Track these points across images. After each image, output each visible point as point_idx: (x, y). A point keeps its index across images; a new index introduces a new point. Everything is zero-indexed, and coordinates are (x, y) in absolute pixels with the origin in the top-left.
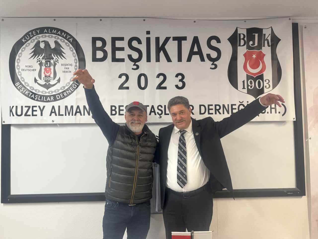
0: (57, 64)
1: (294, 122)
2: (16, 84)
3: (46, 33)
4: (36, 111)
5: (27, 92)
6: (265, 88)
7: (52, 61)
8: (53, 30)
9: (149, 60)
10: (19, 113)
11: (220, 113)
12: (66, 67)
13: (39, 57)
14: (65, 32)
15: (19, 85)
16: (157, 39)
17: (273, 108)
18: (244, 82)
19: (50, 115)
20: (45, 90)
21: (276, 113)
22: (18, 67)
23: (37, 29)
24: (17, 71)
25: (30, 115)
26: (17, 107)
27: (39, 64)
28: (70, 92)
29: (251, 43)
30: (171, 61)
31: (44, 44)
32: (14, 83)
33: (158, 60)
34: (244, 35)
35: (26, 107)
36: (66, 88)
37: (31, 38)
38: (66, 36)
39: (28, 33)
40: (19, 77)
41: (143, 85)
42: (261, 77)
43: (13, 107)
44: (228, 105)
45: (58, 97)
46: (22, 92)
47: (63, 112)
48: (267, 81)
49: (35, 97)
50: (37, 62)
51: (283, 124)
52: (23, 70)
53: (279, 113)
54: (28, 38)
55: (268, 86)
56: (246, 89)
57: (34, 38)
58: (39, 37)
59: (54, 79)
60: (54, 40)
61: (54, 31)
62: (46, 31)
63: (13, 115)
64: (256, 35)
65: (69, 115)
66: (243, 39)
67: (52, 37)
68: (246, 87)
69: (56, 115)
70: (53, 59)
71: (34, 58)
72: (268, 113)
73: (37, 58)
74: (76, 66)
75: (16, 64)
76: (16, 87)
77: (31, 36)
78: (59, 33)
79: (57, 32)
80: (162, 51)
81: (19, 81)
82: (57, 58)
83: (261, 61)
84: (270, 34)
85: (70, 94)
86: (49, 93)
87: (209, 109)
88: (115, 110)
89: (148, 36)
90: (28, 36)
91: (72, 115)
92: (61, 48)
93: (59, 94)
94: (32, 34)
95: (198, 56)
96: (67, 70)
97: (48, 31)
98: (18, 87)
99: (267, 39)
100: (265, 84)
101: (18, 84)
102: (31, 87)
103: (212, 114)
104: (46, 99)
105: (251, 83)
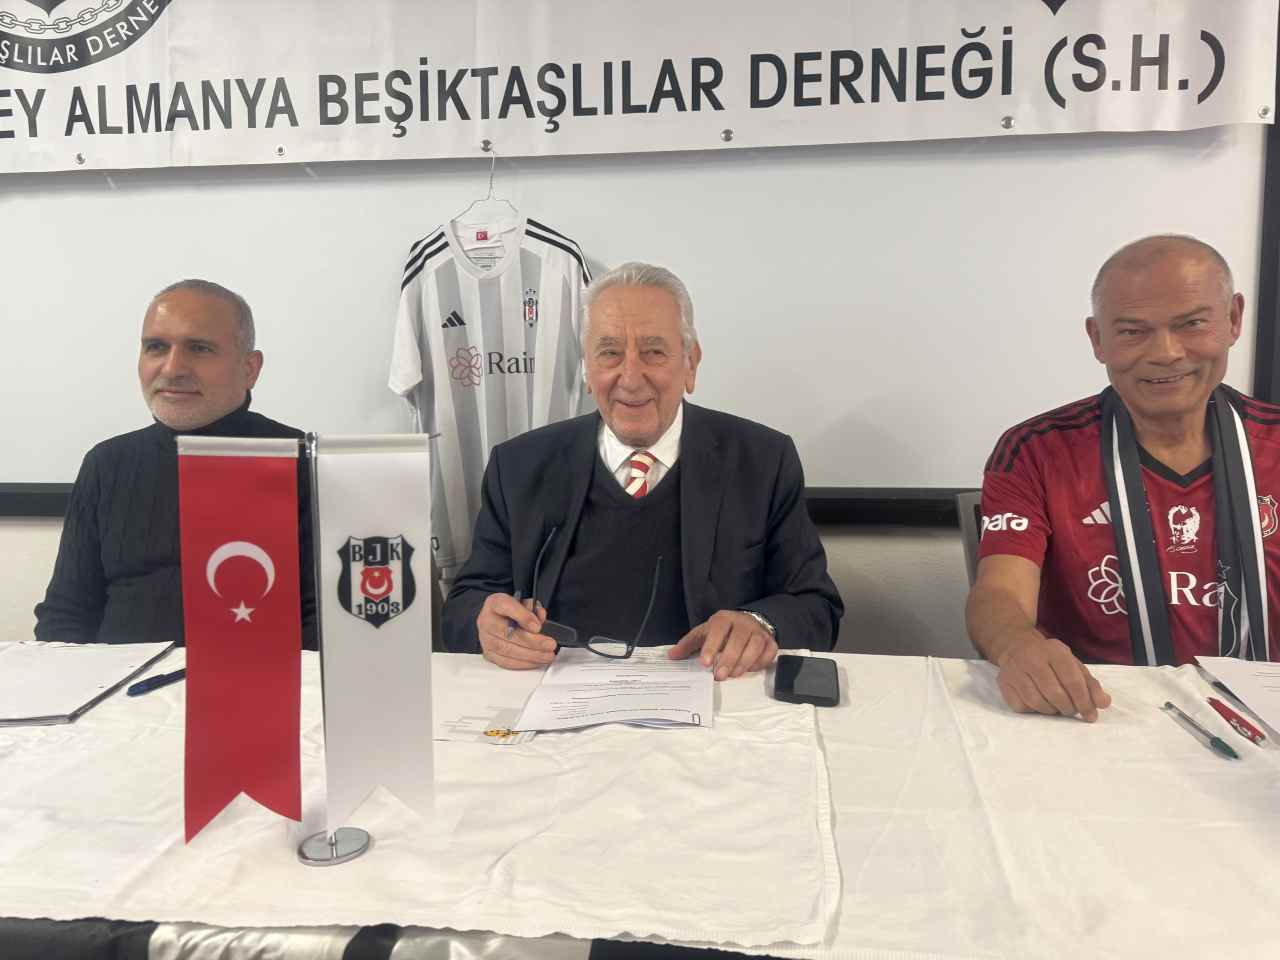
1: (1267, 130)
4: (9, 112)
11: (857, 98)
17: (1150, 62)
19: (69, 132)
20: (39, 13)
28: (145, 18)
44: (903, 52)
45: (95, 45)
53: (1183, 84)
65: (145, 129)
69: (91, 130)
85: (145, 27)
86: (55, 26)
87: (801, 79)
88: (338, 99)
91: (158, 129)
93: (98, 30)
103: (816, 102)
104: (46, 57)
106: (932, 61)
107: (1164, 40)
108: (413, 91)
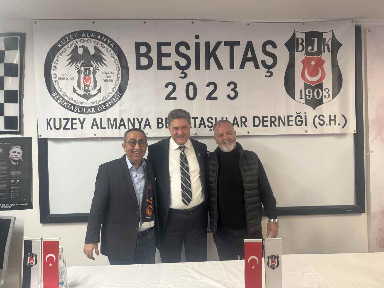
0: (96, 72)
1: (355, 134)
2: (53, 95)
3: (84, 37)
4: (76, 124)
5: (65, 103)
6: (324, 98)
7: (92, 69)
8: (92, 34)
9: (198, 67)
10: (58, 126)
11: (275, 126)
12: (107, 75)
13: (77, 64)
14: (105, 36)
15: (56, 96)
16: (207, 44)
17: (332, 120)
18: (301, 91)
19: (92, 128)
20: (85, 100)
21: (335, 125)
22: (55, 76)
23: (75, 33)
24: (53, 80)
25: (69, 129)
26: (55, 119)
27: (77, 72)
28: (113, 103)
29: (310, 48)
30: (222, 68)
31: (83, 50)
32: (51, 94)
33: (208, 67)
34: (302, 39)
35: (64, 119)
36: (108, 98)
37: (67, 43)
38: (107, 41)
39: (64, 38)
40: (56, 87)
41: (191, 95)
42: (320, 86)
43: (51, 119)
44: (284, 117)
45: (100, 108)
46: (60, 103)
47: (105, 125)
48: (327, 90)
49: (74, 108)
50: (75, 69)
51: (343, 137)
52: (60, 79)
53: (339, 124)
54: (64, 43)
55: (327, 96)
56: (304, 99)
57: (71, 42)
58: (77, 42)
59: (94, 89)
60: (93, 45)
61: (94, 35)
62: (84, 35)
63: (51, 129)
64: (316, 39)
65: (112, 128)
66: (302, 44)
67: (91, 42)
68: (303, 97)
69: (98, 128)
70: (92, 66)
71: (71, 66)
72: (327, 125)
73: (75, 65)
74: (118, 74)
75: (52, 72)
77: (68, 41)
78: (99, 37)
79: (97, 36)
80: (212, 57)
81: (56, 90)
82: (96, 65)
83: (320, 68)
84: (330, 39)
85: (113, 105)
86: (89, 103)
87: (264, 121)
88: (161, 123)
89: (197, 40)
90: (65, 40)
91: (116, 128)
92: (102, 55)
93: (101, 105)
94: (69, 38)
95: (252, 62)
96: (108, 79)
97: (86, 35)
98: (55, 98)
99: (328, 43)
100: (325, 93)
101: (55, 94)
102: (69, 98)
103: (267, 126)
104: (86, 110)
105: (309, 92)
106: (291, 118)
107: (335, 116)
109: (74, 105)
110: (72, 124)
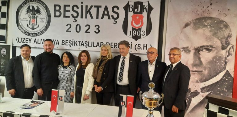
0: (37, 18)
3: (33, 2)
6: (141, 35)
9: (82, 17)
10: (20, 41)
11: (117, 48)
12: (42, 19)
16: (87, 6)
21: (146, 49)
24: (19, 20)
29: (136, 10)
30: (93, 18)
33: (86, 17)
35: (23, 38)
36: (42, 30)
40: (20, 24)
41: (78, 30)
42: (140, 29)
43: (17, 38)
46: (21, 31)
47: (39, 42)
50: (29, 16)
52: (22, 20)
54: (24, 4)
57: (27, 4)
58: (30, 4)
59: (36, 25)
63: (17, 42)
65: (42, 43)
66: (132, 8)
69: (36, 43)
70: (36, 15)
71: (27, 14)
72: (142, 49)
73: (29, 14)
75: (19, 17)
76: (19, 28)
78: (39, 2)
80: (88, 13)
82: (38, 14)
83: (141, 20)
85: (43, 33)
86: (34, 32)
88: (64, 42)
89: (82, 4)
92: (40, 10)
93: (38, 33)
95: (107, 16)
96: (42, 21)
99: (146, 8)
102: (25, 29)
104: (32, 35)
105: (134, 32)
107: (147, 45)
108: (72, 43)
109: (27, 32)
110: (26, 40)
